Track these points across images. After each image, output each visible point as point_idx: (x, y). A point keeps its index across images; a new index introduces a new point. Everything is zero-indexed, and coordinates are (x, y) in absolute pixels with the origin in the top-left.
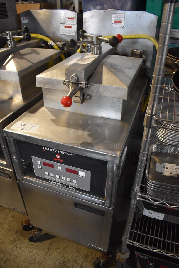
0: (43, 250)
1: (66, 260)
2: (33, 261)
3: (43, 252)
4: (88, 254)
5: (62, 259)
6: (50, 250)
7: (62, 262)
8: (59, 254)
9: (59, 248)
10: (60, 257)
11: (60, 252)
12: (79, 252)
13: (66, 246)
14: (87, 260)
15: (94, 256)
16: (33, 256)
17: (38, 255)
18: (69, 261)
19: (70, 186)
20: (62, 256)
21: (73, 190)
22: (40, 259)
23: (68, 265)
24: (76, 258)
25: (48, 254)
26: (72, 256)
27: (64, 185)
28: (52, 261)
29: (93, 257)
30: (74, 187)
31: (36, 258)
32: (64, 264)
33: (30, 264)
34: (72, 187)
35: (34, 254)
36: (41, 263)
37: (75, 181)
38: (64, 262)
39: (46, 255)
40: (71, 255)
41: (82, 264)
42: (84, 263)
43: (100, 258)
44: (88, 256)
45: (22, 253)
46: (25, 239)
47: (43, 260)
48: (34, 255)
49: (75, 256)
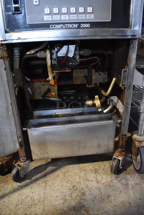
0: (38, 186)
1: (75, 183)
2: (31, 202)
3: (39, 188)
4: (96, 168)
5: (69, 185)
6: (48, 182)
7: (71, 187)
8: (62, 181)
9: (58, 176)
10: (65, 183)
11: (62, 179)
12: (84, 170)
13: (66, 171)
14: (99, 173)
15: (103, 167)
16: (28, 197)
17: (34, 194)
18: (78, 183)
19: (83, 23)
20: (67, 182)
21: (88, 28)
22: (40, 197)
23: (81, 187)
24: (85, 177)
25: (48, 187)
26: (80, 177)
27: (74, 23)
28: (56, 192)
29: (103, 169)
30: (87, 23)
31: (32, 197)
32: (75, 188)
33: (28, 207)
34: (85, 23)
35: (27, 195)
36: (44, 200)
37: (90, 9)
38: (73, 187)
39: (45, 189)
40: (77, 177)
41: (97, 179)
42: (98, 177)
43: (117, 157)
44: (97, 169)
45: (9, 200)
46: (5, 184)
47: (45, 196)
48: (29, 195)
49: (82, 175)
